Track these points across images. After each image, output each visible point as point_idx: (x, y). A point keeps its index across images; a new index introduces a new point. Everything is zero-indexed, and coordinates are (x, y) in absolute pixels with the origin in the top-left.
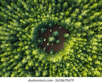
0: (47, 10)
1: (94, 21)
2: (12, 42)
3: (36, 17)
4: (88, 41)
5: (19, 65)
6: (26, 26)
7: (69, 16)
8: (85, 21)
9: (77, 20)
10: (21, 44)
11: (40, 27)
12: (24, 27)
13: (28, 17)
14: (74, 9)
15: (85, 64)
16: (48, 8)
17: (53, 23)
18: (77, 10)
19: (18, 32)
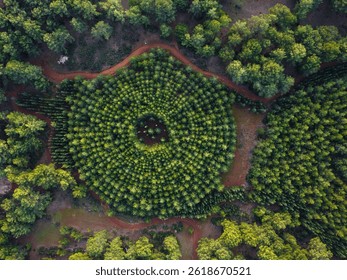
0: (169, 110)
1: (190, 151)
2: (124, 104)
3: (157, 107)
4: (172, 159)
5: (112, 124)
6: (145, 104)
7: (179, 130)
8: (184, 145)
9: (180, 138)
10: (128, 112)
11: (153, 116)
12: (142, 103)
13: (152, 101)
14: (186, 129)
15: (153, 170)
16: (171, 109)
17: (163, 122)
18: (186, 132)
19: (135, 102)
